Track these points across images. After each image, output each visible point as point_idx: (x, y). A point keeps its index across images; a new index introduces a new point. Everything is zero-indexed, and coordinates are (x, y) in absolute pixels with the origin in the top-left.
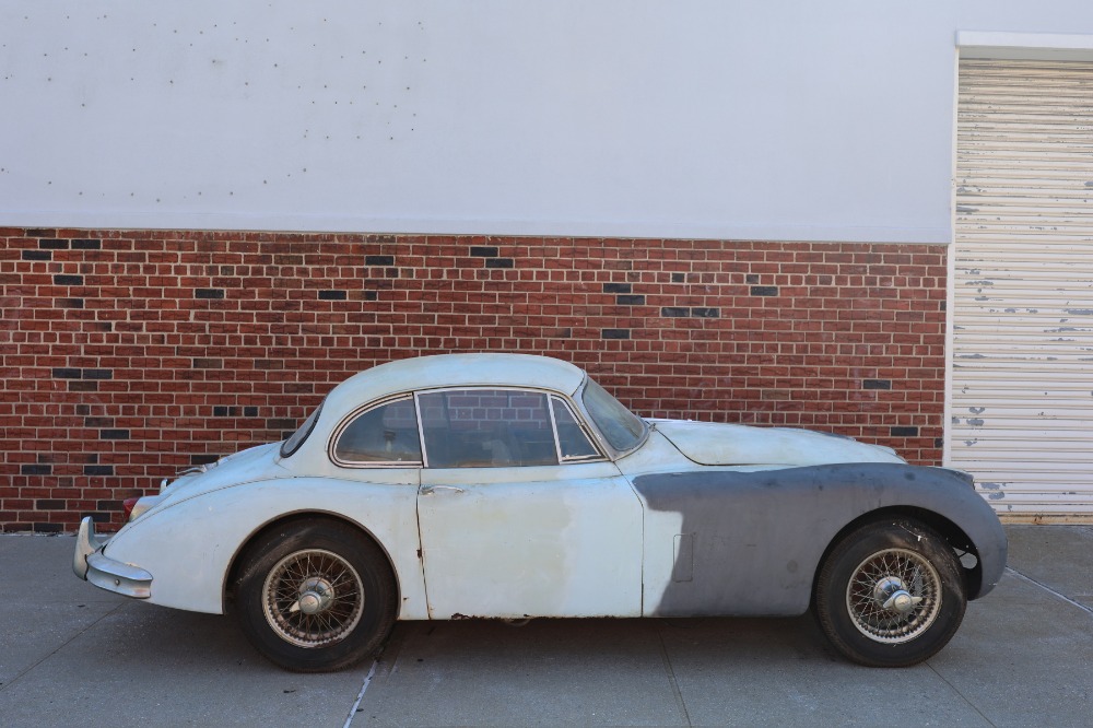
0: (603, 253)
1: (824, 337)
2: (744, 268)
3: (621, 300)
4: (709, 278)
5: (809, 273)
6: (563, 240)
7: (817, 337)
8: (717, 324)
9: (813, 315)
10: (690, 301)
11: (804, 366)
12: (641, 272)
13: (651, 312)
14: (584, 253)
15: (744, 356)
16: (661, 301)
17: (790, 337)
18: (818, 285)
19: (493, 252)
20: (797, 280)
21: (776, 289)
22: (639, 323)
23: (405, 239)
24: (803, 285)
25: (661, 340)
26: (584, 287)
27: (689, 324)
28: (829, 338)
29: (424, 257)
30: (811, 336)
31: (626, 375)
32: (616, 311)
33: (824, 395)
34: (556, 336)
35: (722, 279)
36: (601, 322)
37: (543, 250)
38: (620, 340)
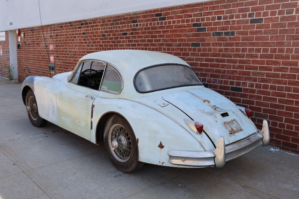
0: (193, 11)
1: (286, 44)
2: (248, 10)
3: (199, 30)
4: (232, 17)
5: (280, 9)
6: (181, 7)
7: (282, 44)
8: (234, 39)
9: (281, 32)
10: (223, 29)
11: (274, 60)
12: (205, 17)
13: (208, 35)
14: (187, 11)
15: (244, 54)
16: (212, 29)
17: (268, 44)
18: (285, 15)
19: (160, 15)
20: (273, 13)
21: (262, 19)
22: (203, 40)
23: (140, 13)
24: (277, 16)
25: (211, 47)
26: (186, 26)
27: (222, 39)
28: (289, 45)
29: (144, 19)
30: (279, 44)
31: (198, 62)
32: (196, 35)
33: (283, 76)
34: (177, 46)
35: (237, 17)
36: (191, 40)
37: (174, 12)
38: (197, 47)
